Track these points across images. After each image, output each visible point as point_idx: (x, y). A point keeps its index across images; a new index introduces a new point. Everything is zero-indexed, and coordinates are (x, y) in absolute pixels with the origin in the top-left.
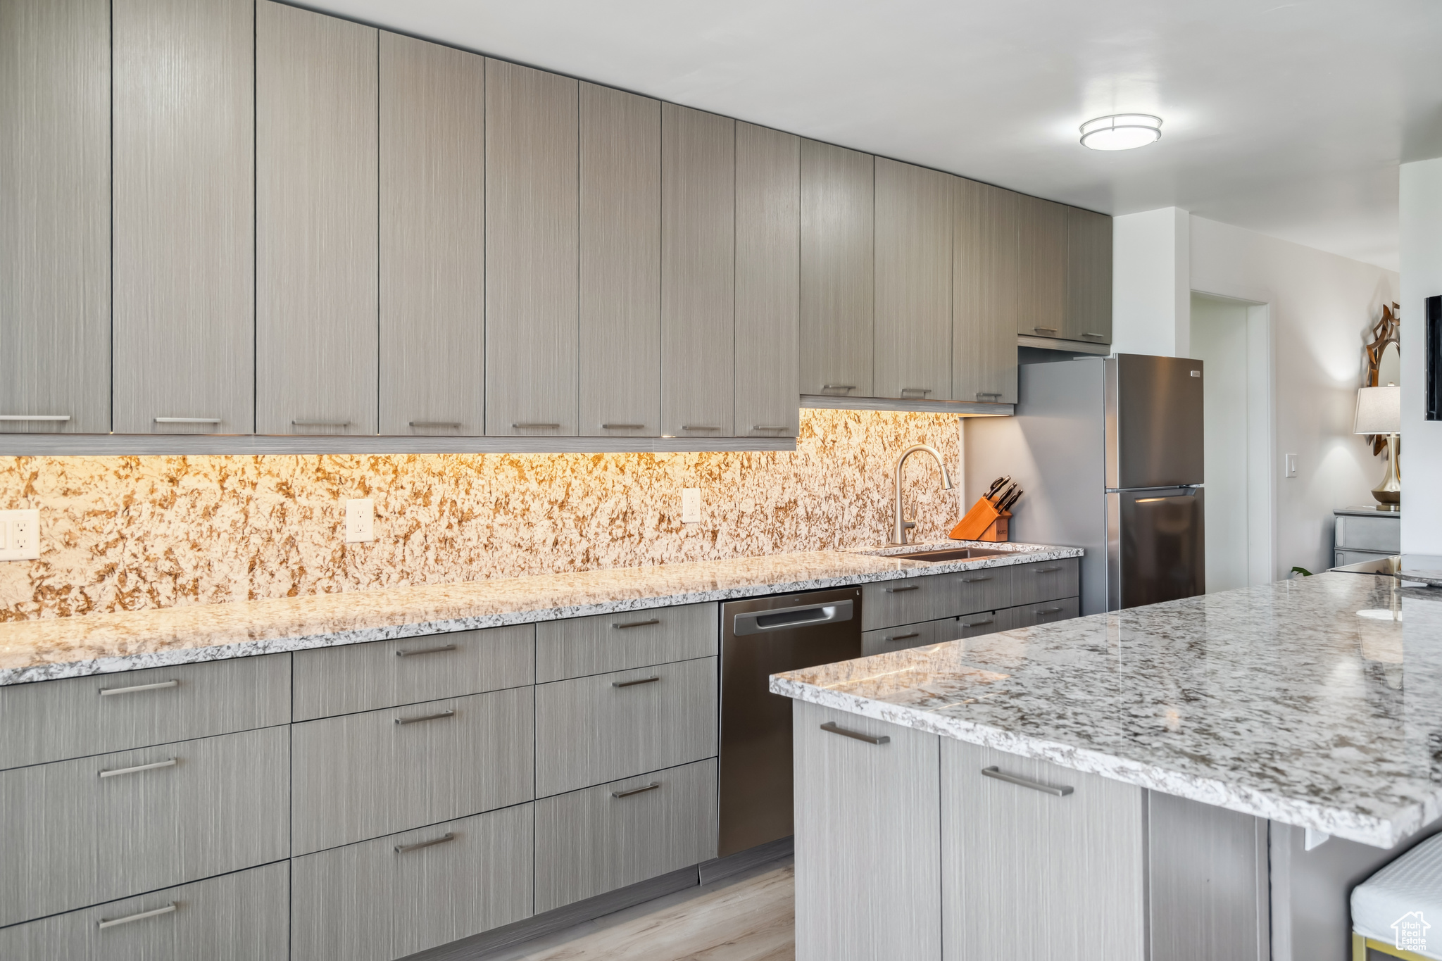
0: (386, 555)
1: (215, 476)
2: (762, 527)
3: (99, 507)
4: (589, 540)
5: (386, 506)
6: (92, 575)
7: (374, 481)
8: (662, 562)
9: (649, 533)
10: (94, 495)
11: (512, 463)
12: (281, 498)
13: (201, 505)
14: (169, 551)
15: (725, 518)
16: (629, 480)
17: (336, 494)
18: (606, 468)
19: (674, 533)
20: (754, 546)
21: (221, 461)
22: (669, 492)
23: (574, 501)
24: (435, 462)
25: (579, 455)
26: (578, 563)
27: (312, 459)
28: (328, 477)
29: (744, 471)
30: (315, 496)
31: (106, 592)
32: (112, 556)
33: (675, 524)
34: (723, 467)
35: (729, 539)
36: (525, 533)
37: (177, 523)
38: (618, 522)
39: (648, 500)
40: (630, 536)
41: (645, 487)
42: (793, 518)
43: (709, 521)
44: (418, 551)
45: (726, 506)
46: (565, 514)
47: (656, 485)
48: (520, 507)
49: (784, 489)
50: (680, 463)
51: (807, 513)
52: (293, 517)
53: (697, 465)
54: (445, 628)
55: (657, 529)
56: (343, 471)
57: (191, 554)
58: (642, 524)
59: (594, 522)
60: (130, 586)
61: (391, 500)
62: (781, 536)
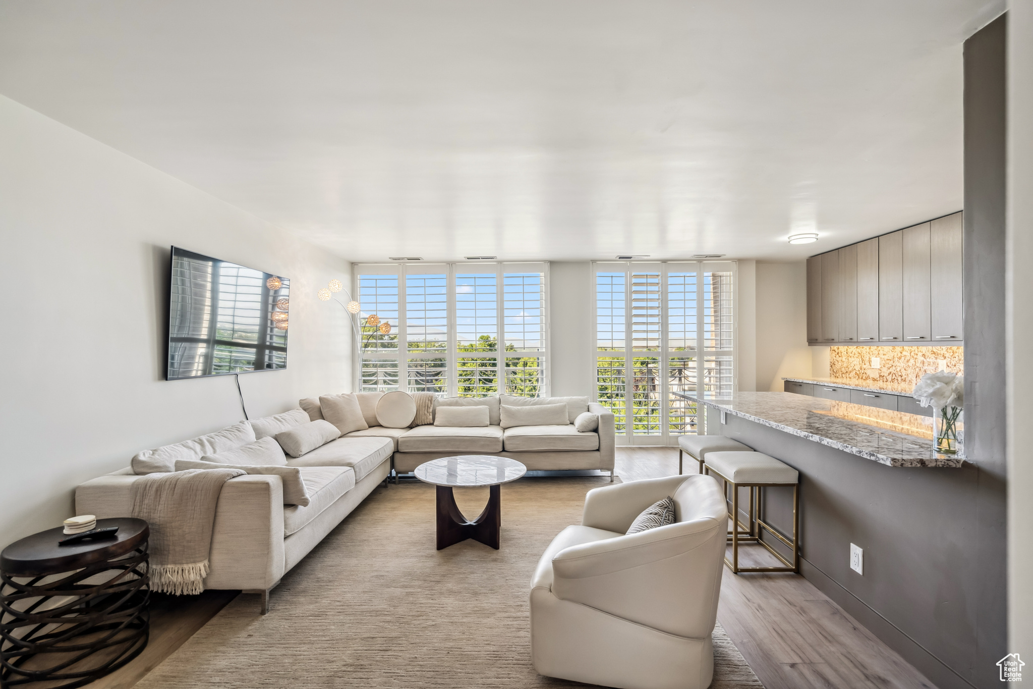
1: (909, 352)
3: (889, 358)
5: (950, 363)
6: (888, 374)
7: (947, 355)
10: (888, 355)
12: (923, 358)
13: (906, 359)
14: (900, 370)
17: (936, 358)
21: (910, 348)
27: (930, 347)
28: (934, 353)
30: (931, 359)
31: (889, 378)
32: (890, 370)
37: (902, 363)
52: (926, 364)
56: (938, 352)
57: (904, 371)
60: (893, 378)
61: (952, 361)
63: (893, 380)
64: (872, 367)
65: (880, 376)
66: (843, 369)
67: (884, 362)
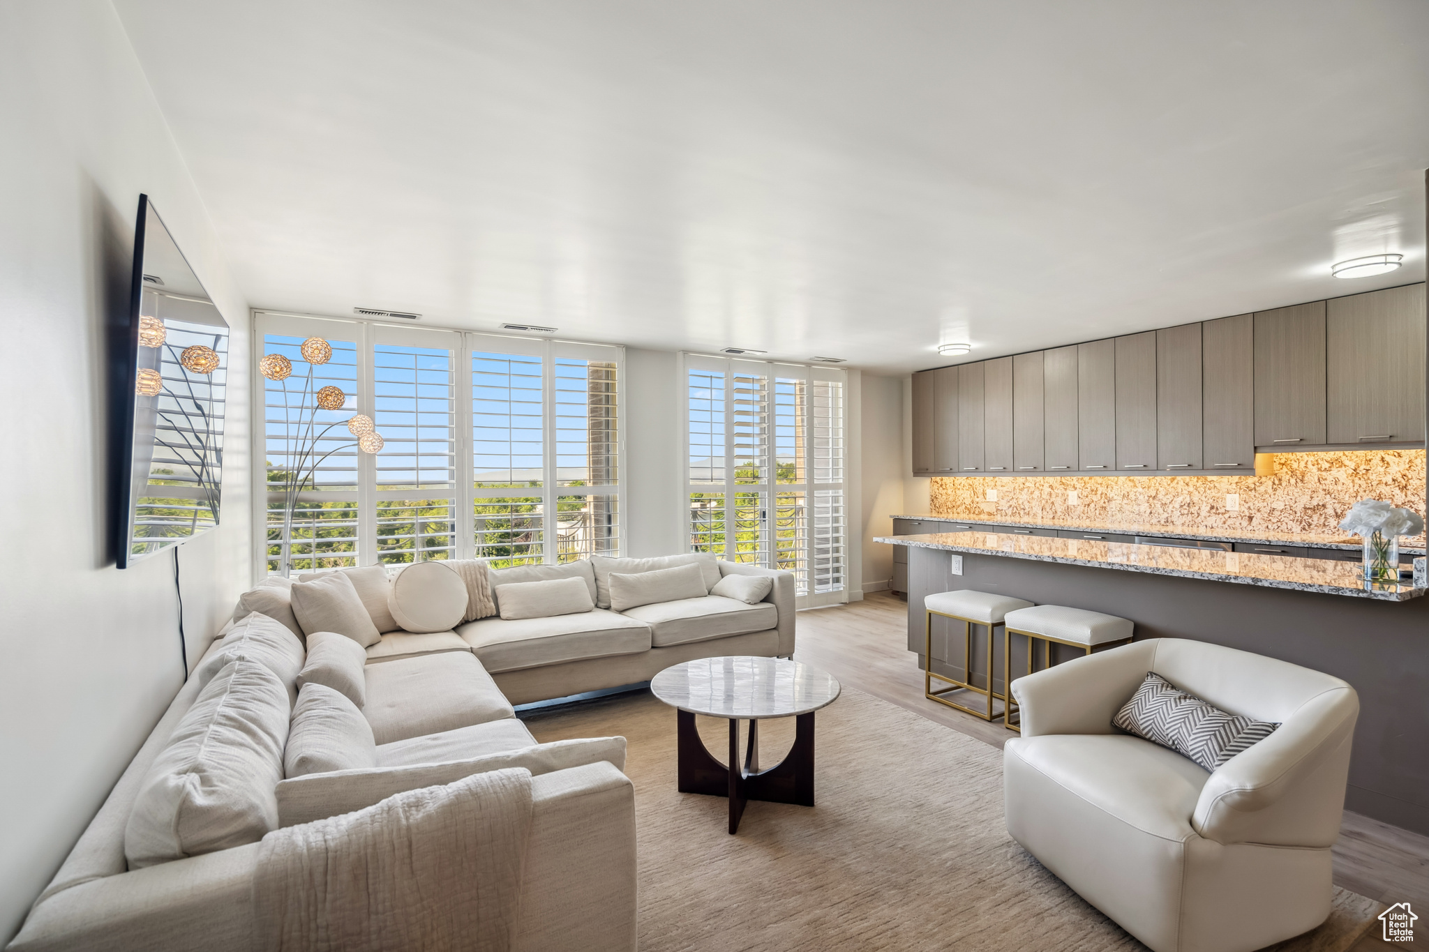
0: (1082, 510)
1: (1033, 483)
2: (1292, 517)
3: (1008, 490)
4: (1168, 513)
5: (1082, 494)
6: (1007, 507)
7: (1078, 486)
8: (1212, 528)
9: (1204, 513)
10: (1007, 487)
11: (1130, 480)
12: (1050, 490)
13: (1030, 491)
14: (1023, 503)
15: (1259, 511)
16: (1191, 489)
17: (1066, 489)
18: (1178, 483)
19: (1220, 515)
20: (1284, 527)
21: (1034, 478)
22: (1217, 495)
23: (1160, 496)
24: (1099, 480)
25: (1163, 478)
26: (1162, 522)
27: (1059, 478)
28: (1063, 484)
29: (1275, 487)
30: (1060, 490)
31: (1009, 511)
32: (1011, 503)
33: (1220, 511)
34: (1257, 484)
35: (1262, 522)
36: (1135, 507)
37: (1024, 495)
38: (1184, 507)
39: (1203, 498)
40: (1192, 513)
41: (1202, 493)
42: (1321, 515)
43: (1246, 511)
44: (1093, 510)
45: (1261, 505)
46: (1155, 502)
47: (1208, 492)
48: (1134, 498)
49: (1312, 498)
50: (1225, 482)
51: (1336, 513)
52: (1054, 496)
53: (1237, 483)
54: (1027, 526)
55: (1209, 512)
56: (1068, 482)
57: (1028, 504)
58: (1199, 509)
59: (1171, 506)
61: (1083, 492)
62: (1310, 525)
63: (1013, 514)
64: (987, 500)
65: (997, 510)
66: (949, 504)
67: (1002, 494)
